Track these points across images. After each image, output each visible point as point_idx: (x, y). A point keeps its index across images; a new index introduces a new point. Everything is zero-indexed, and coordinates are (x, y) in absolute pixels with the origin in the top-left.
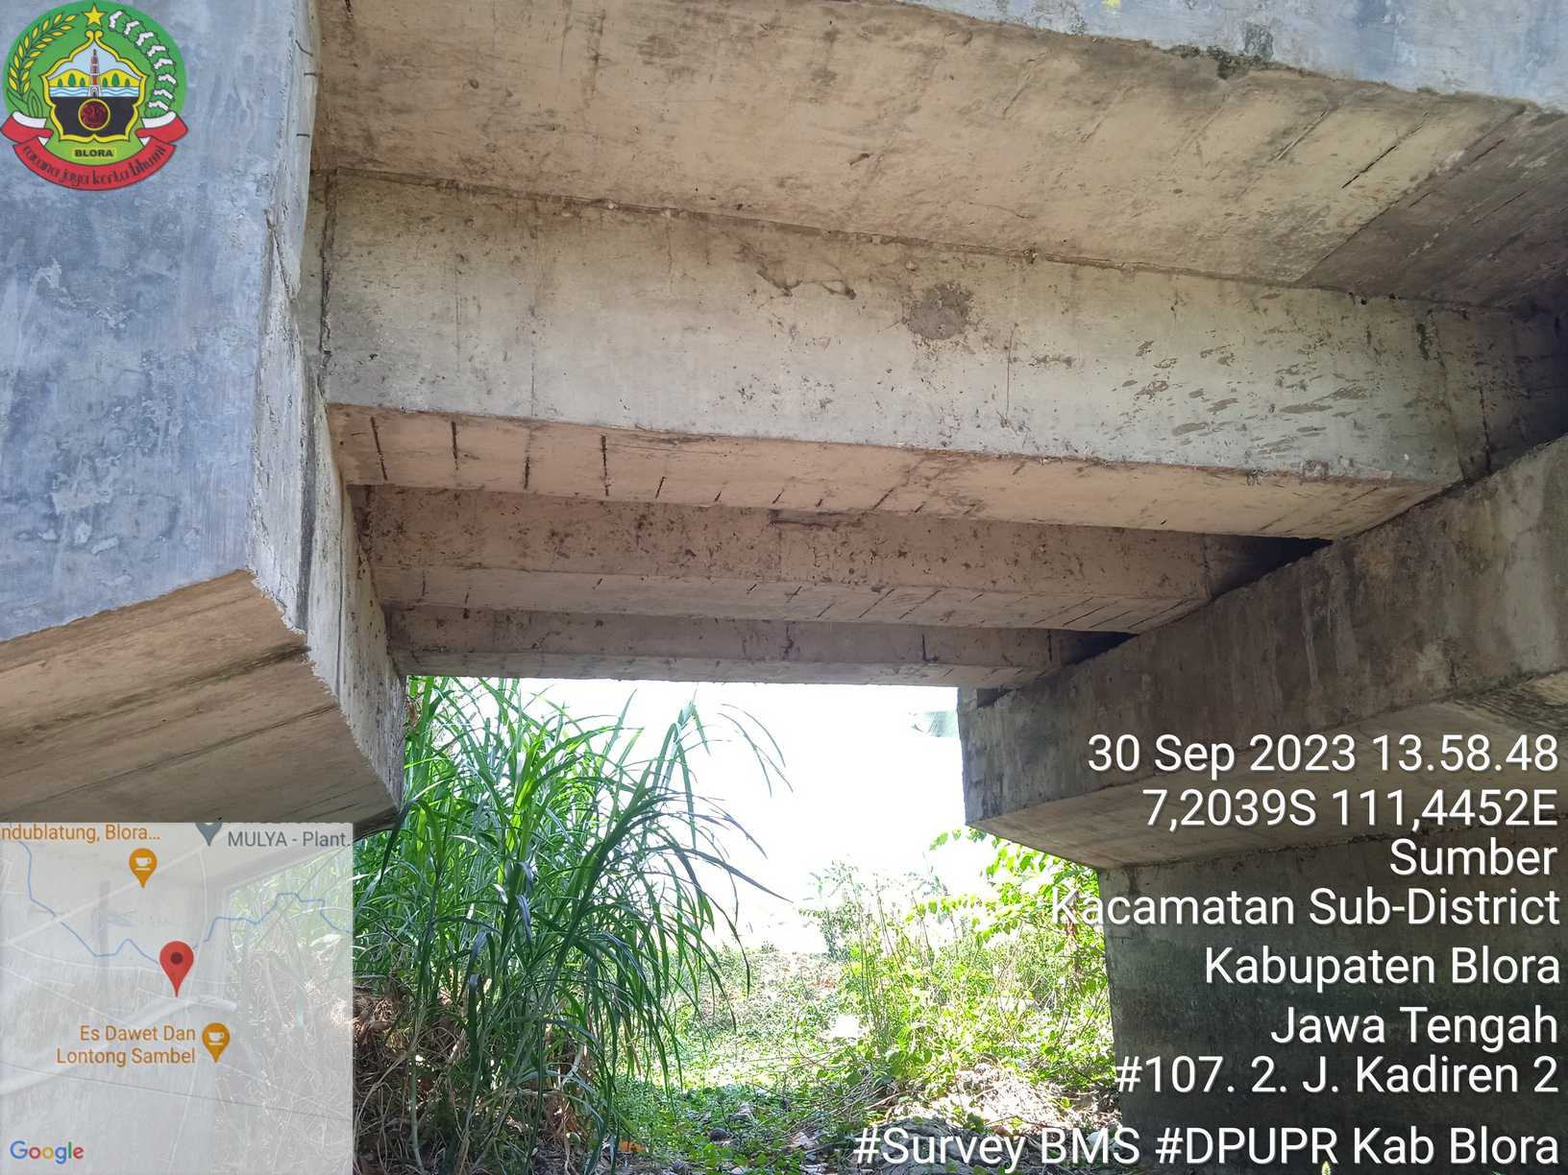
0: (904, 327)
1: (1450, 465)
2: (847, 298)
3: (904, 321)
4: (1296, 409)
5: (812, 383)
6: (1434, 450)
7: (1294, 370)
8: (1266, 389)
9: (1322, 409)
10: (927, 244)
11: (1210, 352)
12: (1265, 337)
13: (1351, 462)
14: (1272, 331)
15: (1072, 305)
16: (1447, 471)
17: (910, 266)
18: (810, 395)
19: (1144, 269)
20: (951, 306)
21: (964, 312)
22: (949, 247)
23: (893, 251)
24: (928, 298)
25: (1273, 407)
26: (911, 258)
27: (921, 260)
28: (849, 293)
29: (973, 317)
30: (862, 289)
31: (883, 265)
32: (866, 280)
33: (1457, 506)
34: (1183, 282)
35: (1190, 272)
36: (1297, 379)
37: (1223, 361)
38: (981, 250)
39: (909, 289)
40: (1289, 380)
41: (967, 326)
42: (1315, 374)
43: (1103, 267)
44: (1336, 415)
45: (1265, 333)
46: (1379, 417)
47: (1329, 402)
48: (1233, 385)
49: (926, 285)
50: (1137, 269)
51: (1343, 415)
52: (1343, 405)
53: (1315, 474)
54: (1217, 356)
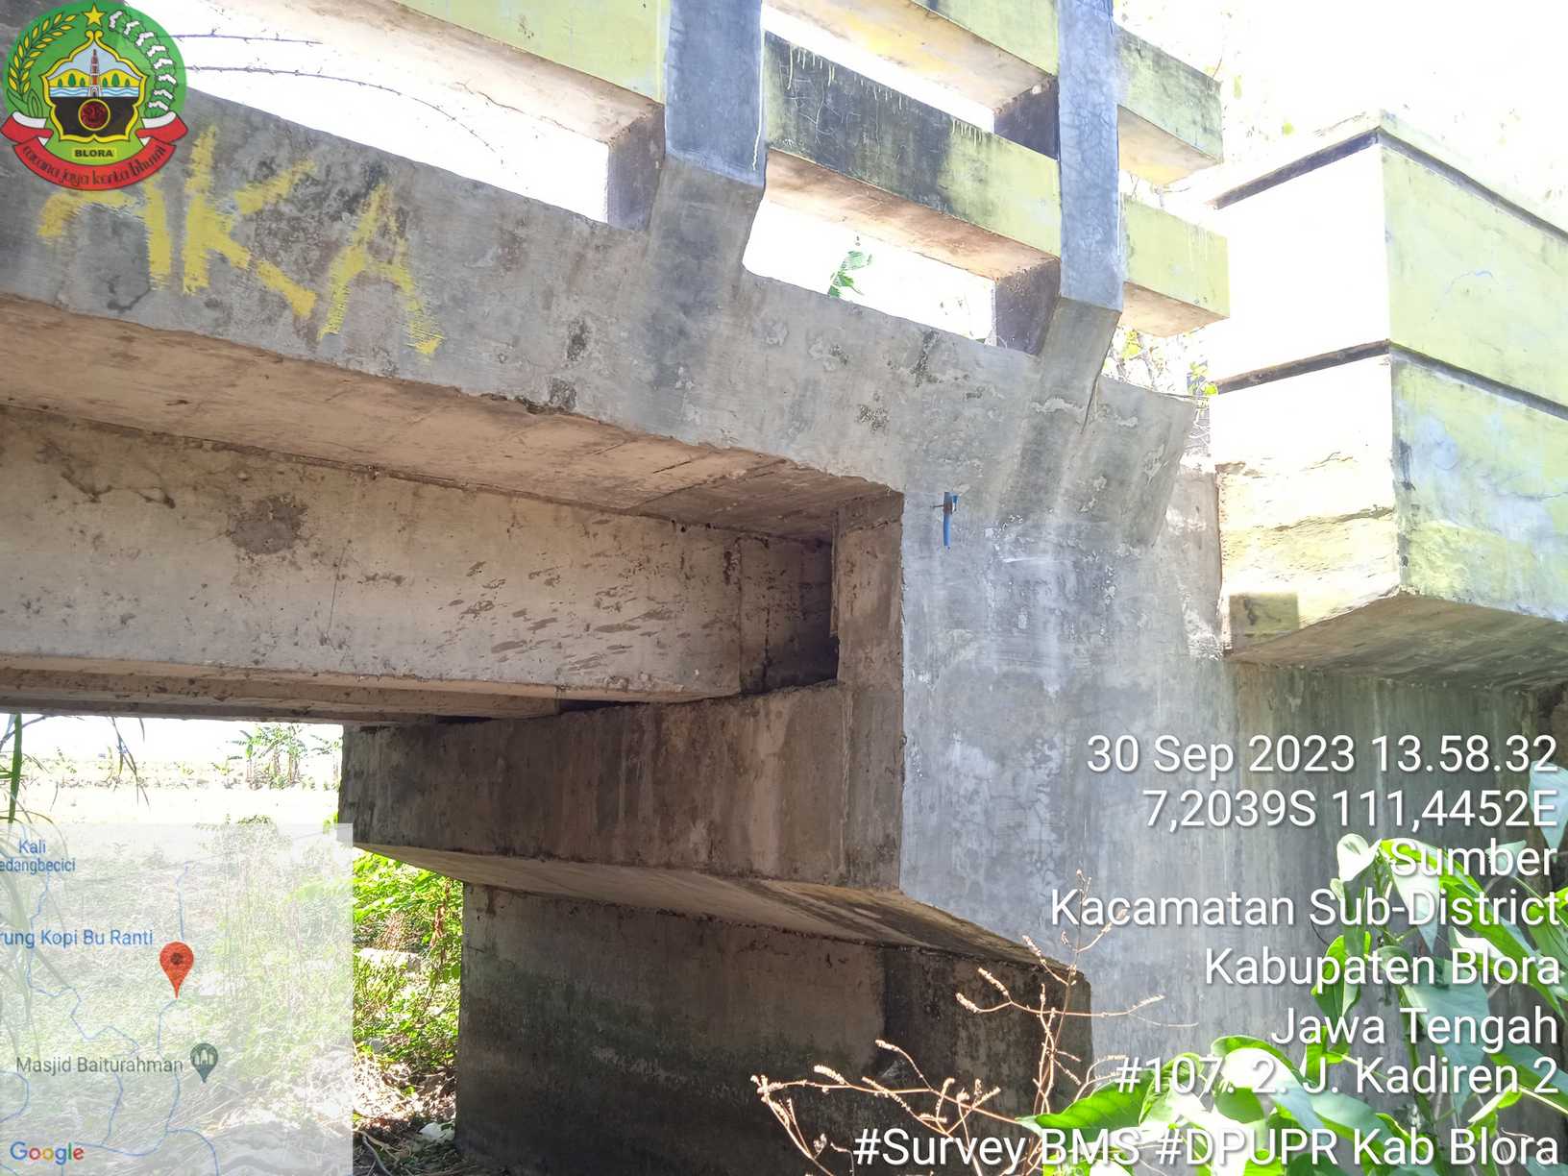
0: (227, 541)
1: (731, 680)
2: (166, 508)
3: (229, 533)
4: (609, 629)
5: (112, 597)
6: (721, 666)
7: (612, 592)
8: (584, 610)
9: (632, 628)
10: (264, 453)
11: (538, 574)
12: (591, 561)
13: (650, 678)
14: (598, 555)
15: (410, 522)
16: (730, 685)
17: (243, 475)
18: (110, 610)
19: (487, 491)
20: (281, 519)
21: (296, 526)
22: (288, 457)
23: (226, 458)
24: (258, 510)
25: (588, 627)
26: (244, 468)
27: (256, 470)
28: (169, 502)
29: (304, 531)
30: (185, 498)
31: (210, 473)
32: (190, 488)
33: (732, 713)
34: (522, 505)
35: (529, 495)
36: (612, 601)
37: (549, 583)
38: (321, 462)
39: (238, 500)
40: (607, 601)
41: (298, 541)
42: (632, 596)
43: (445, 486)
44: (642, 635)
45: (592, 556)
46: (679, 636)
47: (639, 622)
48: (556, 605)
49: (257, 496)
50: (480, 490)
51: (649, 634)
52: (652, 625)
53: (618, 685)
54: (544, 577)
